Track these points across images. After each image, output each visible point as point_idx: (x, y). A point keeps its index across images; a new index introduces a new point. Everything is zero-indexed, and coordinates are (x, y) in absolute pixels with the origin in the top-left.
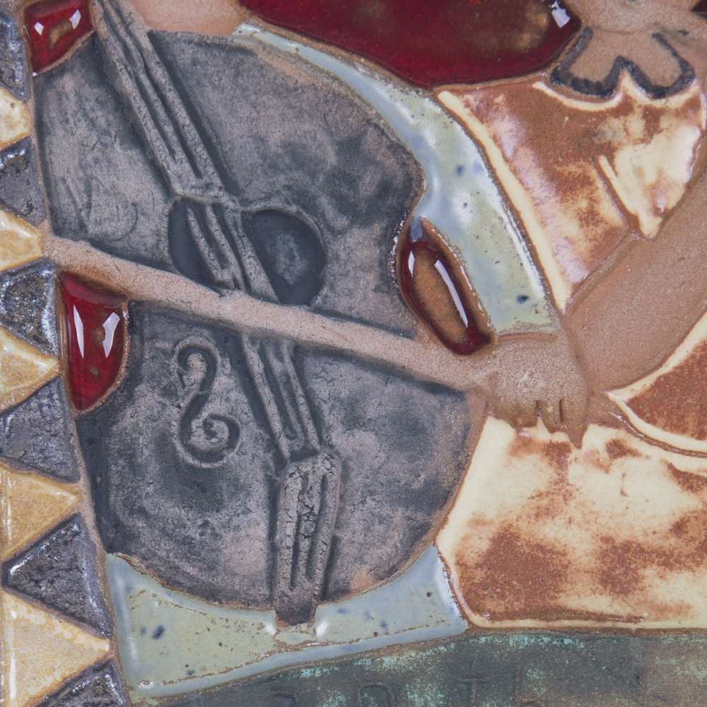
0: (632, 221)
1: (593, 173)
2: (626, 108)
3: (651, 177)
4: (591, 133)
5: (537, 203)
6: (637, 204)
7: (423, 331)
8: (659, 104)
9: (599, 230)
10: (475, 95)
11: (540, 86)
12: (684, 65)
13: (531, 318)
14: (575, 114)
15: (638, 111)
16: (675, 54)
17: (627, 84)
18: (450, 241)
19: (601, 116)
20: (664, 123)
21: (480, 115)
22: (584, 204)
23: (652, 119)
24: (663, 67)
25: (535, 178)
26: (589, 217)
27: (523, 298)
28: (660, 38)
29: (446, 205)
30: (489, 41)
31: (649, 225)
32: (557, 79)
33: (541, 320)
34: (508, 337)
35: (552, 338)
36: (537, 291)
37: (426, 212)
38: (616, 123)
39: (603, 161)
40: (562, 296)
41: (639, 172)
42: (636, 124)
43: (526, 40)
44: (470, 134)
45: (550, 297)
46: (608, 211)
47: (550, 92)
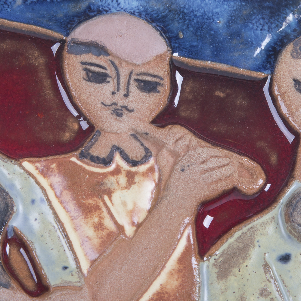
0: (121, 228)
1: (101, 204)
2: (117, 171)
3: (130, 207)
4: (100, 184)
5: (72, 219)
6: (124, 221)
7: (14, 284)
8: (134, 169)
9: (104, 233)
10: (41, 163)
11: (74, 159)
12: (147, 150)
13: (69, 278)
14: (92, 174)
15: (124, 173)
16: (142, 145)
17: (118, 159)
19: (105, 175)
20: (137, 179)
21: (44, 173)
22: (96, 220)
23: (131, 177)
25: (72, 206)
26: (99, 226)
27: (65, 268)
28: (134, 136)
29: (26, 219)
30: (48, 136)
31: (129, 230)
32: (82, 156)
33: (74, 279)
34: (58, 288)
35: (80, 289)
36: (72, 264)
38: (112, 179)
39: (106, 198)
41: (124, 204)
42: (123, 179)
43: (67, 136)
44: (38, 183)
45: (79, 267)
46: (108, 223)
47: (79, 163)
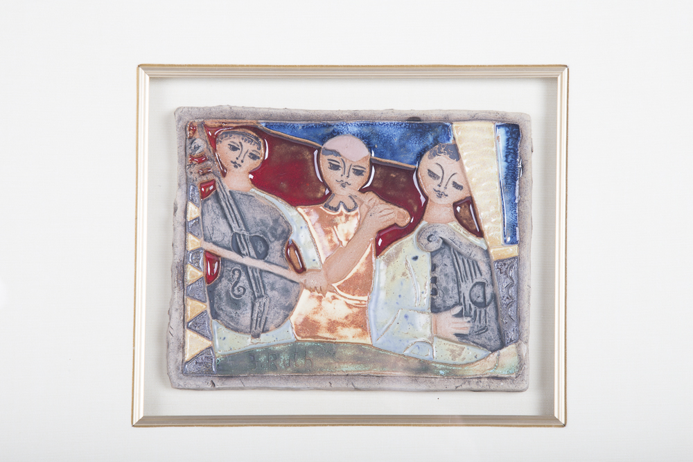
0: (341, 242)
1: (332, 230)
2: (341, 214)
3: (346, 232)
4: (332, 220)
5: (320, 236)
6: (342, 239)
7: (290, 267)
8: (349, 213)
9: (333, 244)
10: (307, 209)
11: (321, 207)
12: (356, 204)
13: (315, 265)
14: (329, 215)
15: (344, 215)
16: (354, 201)
17: (342, 208)
18: (298, 245)
19: (335, 216)
20: (350, 218)
21: (308, 214)
22: (330, 238)
23: (347, 217)
24: (350, 205)
26: (331, 241)
27: (314, 260)
28: (350, 197)
29: (298, 236)
30: (311, 195)
31: (345, 243)
32: (325, 206)
33: (318, 266)
34: (310, 270)
35: (320, 271)
36: (317, 260)
37: (292, 237)
38: (338, 218)
39: (335, 227)
40: (323, 260)
41: (343, 230)
42: (343, 218)
43: (319, 195)
44: (304, 219)
45: (320, 261)
46: (335, 240)
47: (324, 209)
